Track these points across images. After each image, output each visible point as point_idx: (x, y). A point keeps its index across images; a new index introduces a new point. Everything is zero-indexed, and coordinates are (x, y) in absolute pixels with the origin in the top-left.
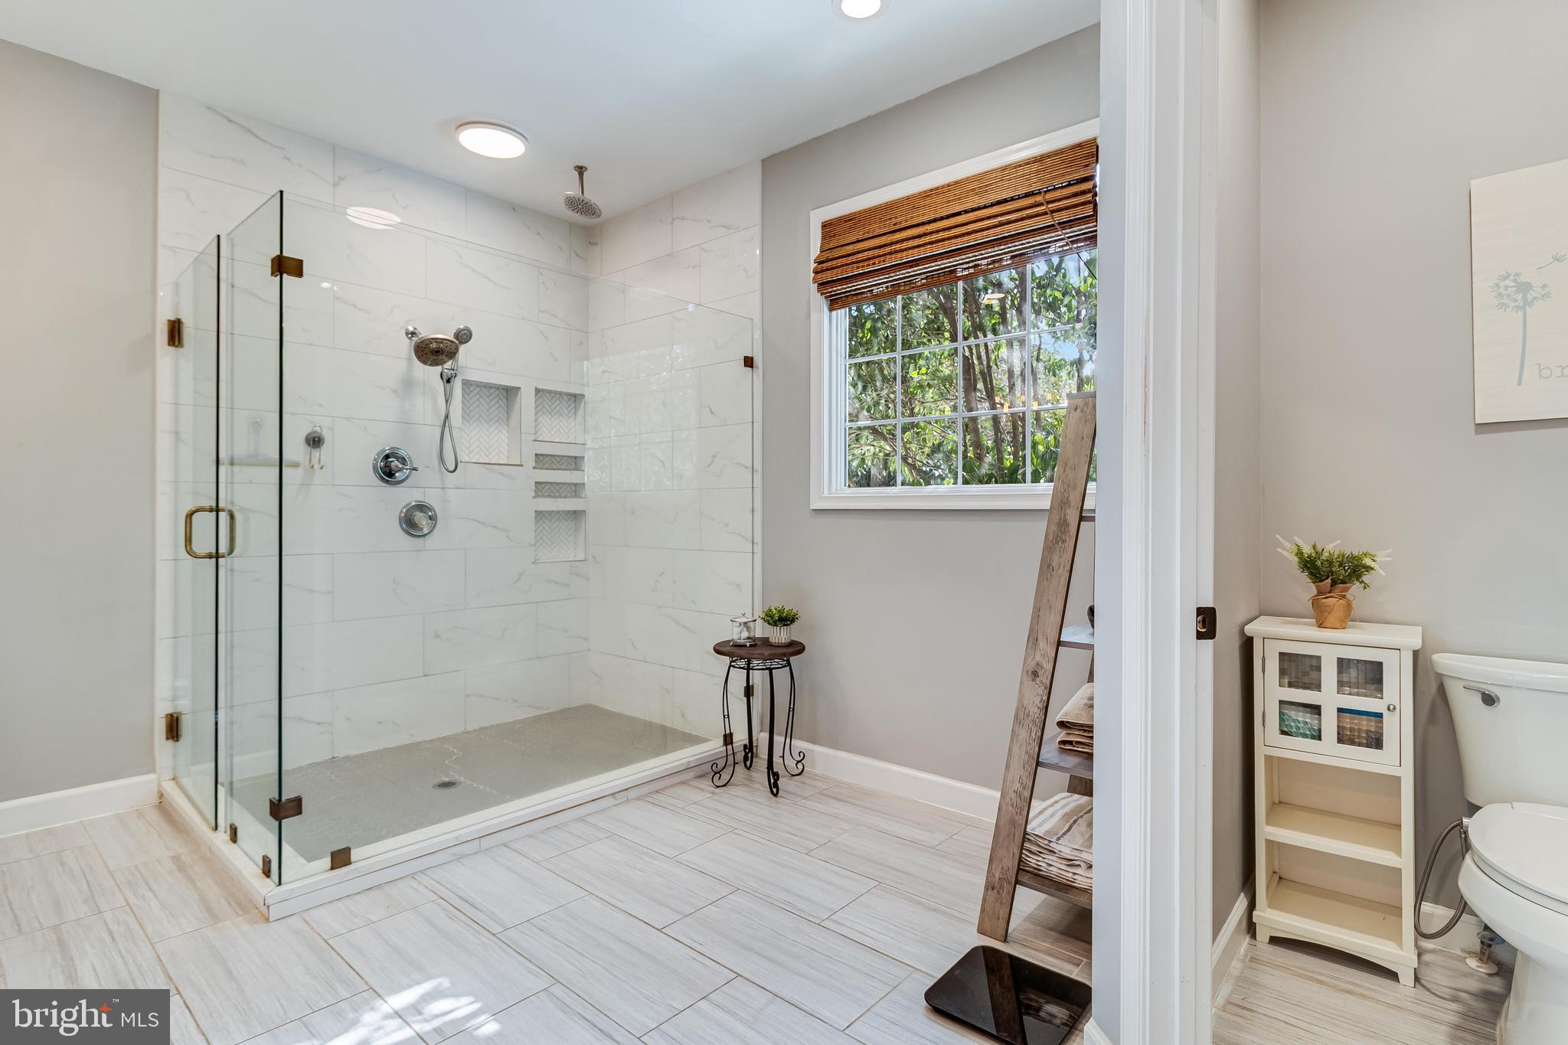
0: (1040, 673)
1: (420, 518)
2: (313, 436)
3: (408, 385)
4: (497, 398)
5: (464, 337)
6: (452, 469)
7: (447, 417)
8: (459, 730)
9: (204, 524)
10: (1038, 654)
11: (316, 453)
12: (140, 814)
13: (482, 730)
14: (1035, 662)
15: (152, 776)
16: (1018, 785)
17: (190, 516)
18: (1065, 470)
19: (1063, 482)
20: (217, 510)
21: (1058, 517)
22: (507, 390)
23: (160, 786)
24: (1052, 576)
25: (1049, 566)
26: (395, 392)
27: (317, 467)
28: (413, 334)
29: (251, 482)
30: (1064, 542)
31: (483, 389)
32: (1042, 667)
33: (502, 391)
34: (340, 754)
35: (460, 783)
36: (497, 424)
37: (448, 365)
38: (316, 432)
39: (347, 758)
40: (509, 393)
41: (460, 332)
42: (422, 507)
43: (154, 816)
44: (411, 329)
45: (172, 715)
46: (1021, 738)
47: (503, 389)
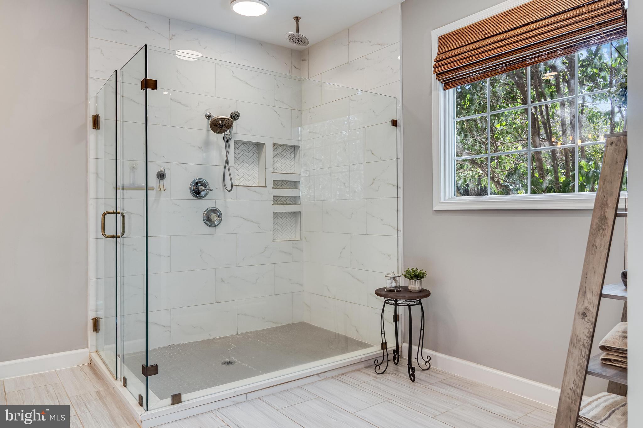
0: (588, 314)
1: (214, 216)
2: (160, 173)
3: (207, 144)
4: (253, 150)
5: (236, 117)
6: (229, 189)
7: (227, 161)
8: (235, 333)
9: (110, 219)
10: (586, 301)
11: (162, 182)
12: (81, 369)
13: (246, 333)
14: (583, 307)
15: (86, 350)
16: (573, 385)
17: (104, 216)
18: (604, 184)
19: (603, 192)
20: (116, 213)
21: (599, 214)
22: (258, 145)
23: (90, 354)
24: (595, 252)
25: (593, 246)
26: (201, 148)
27: (162, 190)
28: (209, 116)
29: (131, 198)
30: (604, 230)
31: (245, 145)
32: (589, 310)
33: (255, 146)
34: (174, 343)
35: (235, 362)
36: (253, 164)
37: (227, 132)
38: (162, 171)
39: (178, 345)
40: (259, 146)
41: (234, 113)
42: (214, 210)
43: (87, 370)
44: (208, 114)
45: (95, 319)
46: (574, 355)
47: (256, 144)
